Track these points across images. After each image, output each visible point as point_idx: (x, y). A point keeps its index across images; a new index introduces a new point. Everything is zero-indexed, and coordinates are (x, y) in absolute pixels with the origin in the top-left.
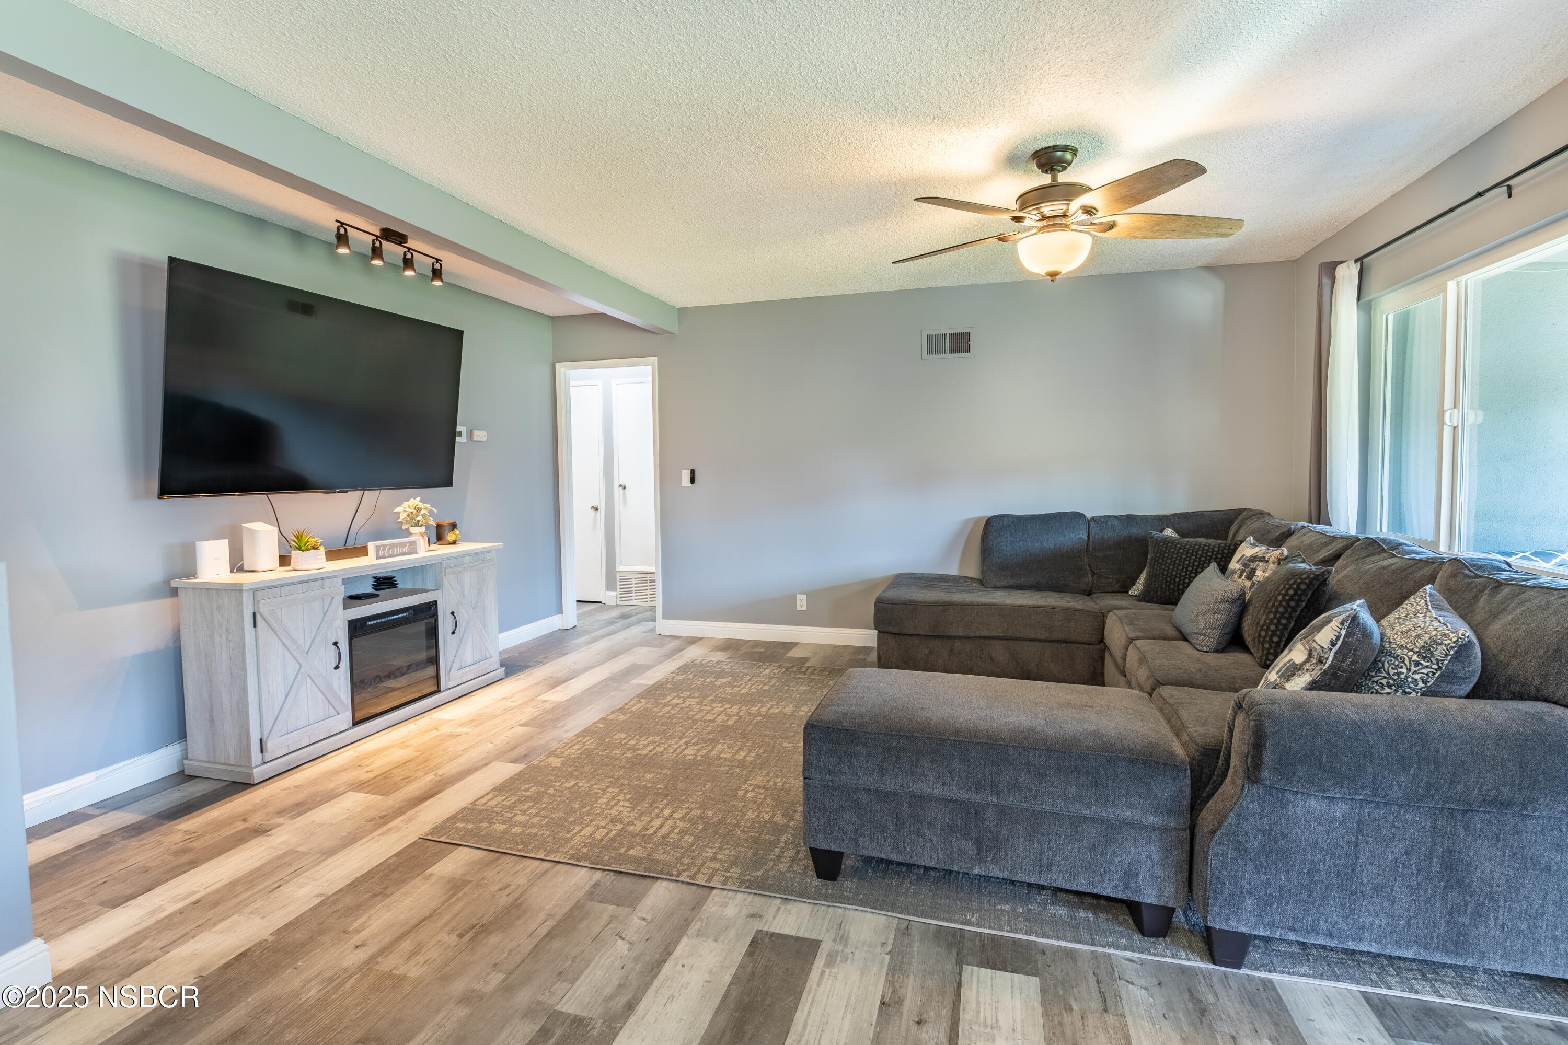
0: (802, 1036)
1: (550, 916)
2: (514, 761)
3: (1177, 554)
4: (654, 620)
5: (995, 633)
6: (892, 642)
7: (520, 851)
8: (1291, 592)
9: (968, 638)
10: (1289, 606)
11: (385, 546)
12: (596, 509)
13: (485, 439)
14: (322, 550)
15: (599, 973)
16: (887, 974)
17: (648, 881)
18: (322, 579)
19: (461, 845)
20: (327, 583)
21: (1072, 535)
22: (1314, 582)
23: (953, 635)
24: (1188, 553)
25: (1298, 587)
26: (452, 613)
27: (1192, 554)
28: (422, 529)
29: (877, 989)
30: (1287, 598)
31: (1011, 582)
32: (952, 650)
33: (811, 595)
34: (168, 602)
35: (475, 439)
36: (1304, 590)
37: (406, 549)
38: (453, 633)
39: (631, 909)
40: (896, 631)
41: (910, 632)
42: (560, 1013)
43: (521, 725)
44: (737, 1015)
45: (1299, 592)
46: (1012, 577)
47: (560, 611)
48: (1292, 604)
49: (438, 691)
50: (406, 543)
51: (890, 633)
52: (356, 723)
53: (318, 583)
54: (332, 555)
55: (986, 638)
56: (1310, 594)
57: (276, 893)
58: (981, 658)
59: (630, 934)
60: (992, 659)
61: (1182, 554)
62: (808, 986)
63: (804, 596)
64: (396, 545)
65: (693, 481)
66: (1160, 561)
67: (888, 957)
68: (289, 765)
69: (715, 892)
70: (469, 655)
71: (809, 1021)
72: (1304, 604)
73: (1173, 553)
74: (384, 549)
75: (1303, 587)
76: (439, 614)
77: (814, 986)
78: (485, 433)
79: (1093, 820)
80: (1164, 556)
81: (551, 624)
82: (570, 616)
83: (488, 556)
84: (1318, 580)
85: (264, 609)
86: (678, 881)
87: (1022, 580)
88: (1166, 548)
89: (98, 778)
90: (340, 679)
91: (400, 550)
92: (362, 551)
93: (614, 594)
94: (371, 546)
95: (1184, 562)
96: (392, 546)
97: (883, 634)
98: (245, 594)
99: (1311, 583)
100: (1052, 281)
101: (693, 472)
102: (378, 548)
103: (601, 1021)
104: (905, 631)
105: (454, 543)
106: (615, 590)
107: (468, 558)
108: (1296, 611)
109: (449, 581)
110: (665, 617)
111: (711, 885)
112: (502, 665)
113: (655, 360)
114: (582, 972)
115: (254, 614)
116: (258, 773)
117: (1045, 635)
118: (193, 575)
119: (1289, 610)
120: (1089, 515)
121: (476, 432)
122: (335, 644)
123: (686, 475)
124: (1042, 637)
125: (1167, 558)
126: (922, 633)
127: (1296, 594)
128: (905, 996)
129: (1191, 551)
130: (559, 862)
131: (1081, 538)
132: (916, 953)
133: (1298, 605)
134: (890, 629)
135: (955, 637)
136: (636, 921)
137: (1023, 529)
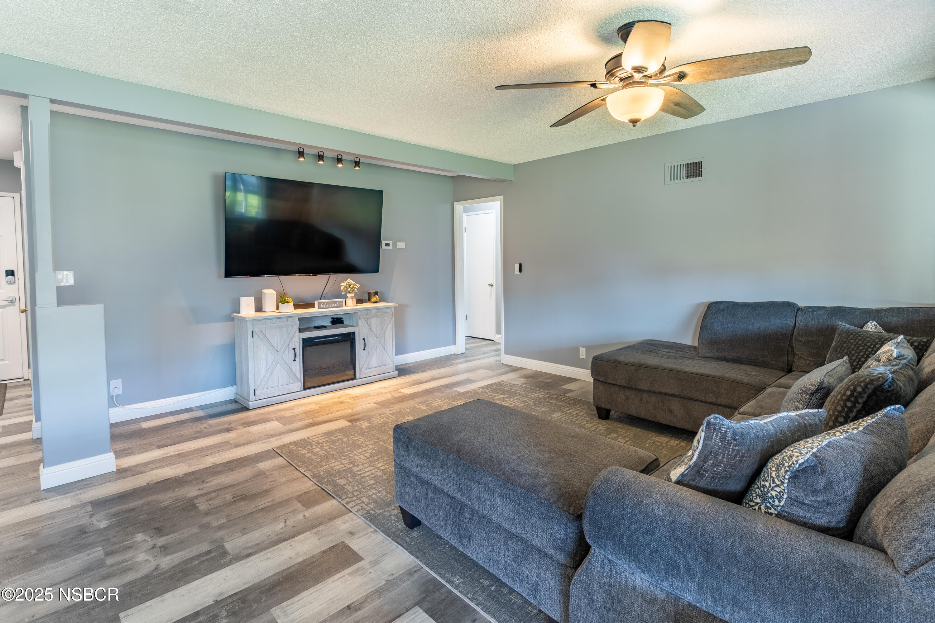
0: (292, 604)
1: (273, 500)
2: (349, 421)
3: (855, 345)
4: (500, 355)
5: (672, 392)
6: (601, 387)
7: (298, 466)
8: (848, 393)
9: (653, 392)
10: (845, 405)
11: (324, 303)
12: (492, 286)
13: (404, 247)
14: (292, 304)
15: (258, 535)
16: (372, 592)
17: (331, 497)
18: (288, 317)
19: (281, 456)
20: (290, 319)
21: (778, 321)
22: (869, 386)
23: (642, 388)
24: (866, 345)
25: (855, 389)
26: (364, 339)
27: (869, 347)
28: (353, 295)
29: (355, 598)
30: (844, 398)
31: (717, 354)
32: (641, 399)
33: (589, 348)
34: (229, 324)
35: (398, 247)
36: (860, 393)
37: (337, 305)
38: (364, 350)
39: (305, 509)
40: (603, 380)
41: (612, 382)
42: (224, 546)
43: (374, 403)
44: (281, 579)
45: (855, 394)
46: (717, 350)
47: (454, 343)
48: (849, 404)
49: (355, 378)
50: (337, 302)
51: (599, 381)
52: (305, 389)
53: (285, 319)
54: (296, 307)
55: (666, 394)
56: (865, 396)
57: (204, 458)
58: (662, 409)
59: (289, 523)
60: (670, 411)
61: (860, 345)
62: (328, 580)
63: (584, 349)
64: (331, 302)
65: (520, 270)
66: (839, 350)
67: (384, 582)
68: (268, 403)
69: (351, 514)
70: (374, 363)
71: (305, 599)
72: (860, 406)
73: (852, 344)
74: (323, 304)
75: (859, 389)
76: (356, 339)
77: (330, 582)
78: (404, 244)
79: (518, 538)
80: (842, 346)
81: (450, 350)
82: (460, 346)
83: (388, 310)
84: (872, 384)
85: (256, 330)
86: (341, 502)
87: (726, 354)
88: (847, 338)
89: (201, 396)
90: (296, 366)
91: (333, 305)
92: (312, 305)
93: (500, 336)
94: (316, 302)
95: (859, 353)
96: (328, 303)
97: (596, 381)
98: (248, 322)
99: (866, 386)
100: (634, 126)
101: (520, 265)
102: (319, 304)
103: (231, 557)
104: (609, 381)
105: (376, 302)
106: (500, 334)
107: (374, 311)
108: (852, 412)
109: (362, 322)
110: (506, 353)
111: (351, 510)
112: (396, 370)
113: (501, 197)
114: (252, 531)
115: (253, 331)
116: (251, 405)
117: (713, 399)
118: (239, 313)
119: (846, 409)
120: (801, 304)
121: (398, 243)
122: (294, 349)
123: (517, 267)
124: (710, 401)
125: (845, 348)
126: (620, 384)
127: (852, 395)
128: (364, 608)
129: (869, 344)
130: (307, 476)
131: (787, 324)
132: (402, 587)
133: (854, 406)
134: (599, 378)
135: (644, 391)
136: (301, 516)
137: (734, 313)
